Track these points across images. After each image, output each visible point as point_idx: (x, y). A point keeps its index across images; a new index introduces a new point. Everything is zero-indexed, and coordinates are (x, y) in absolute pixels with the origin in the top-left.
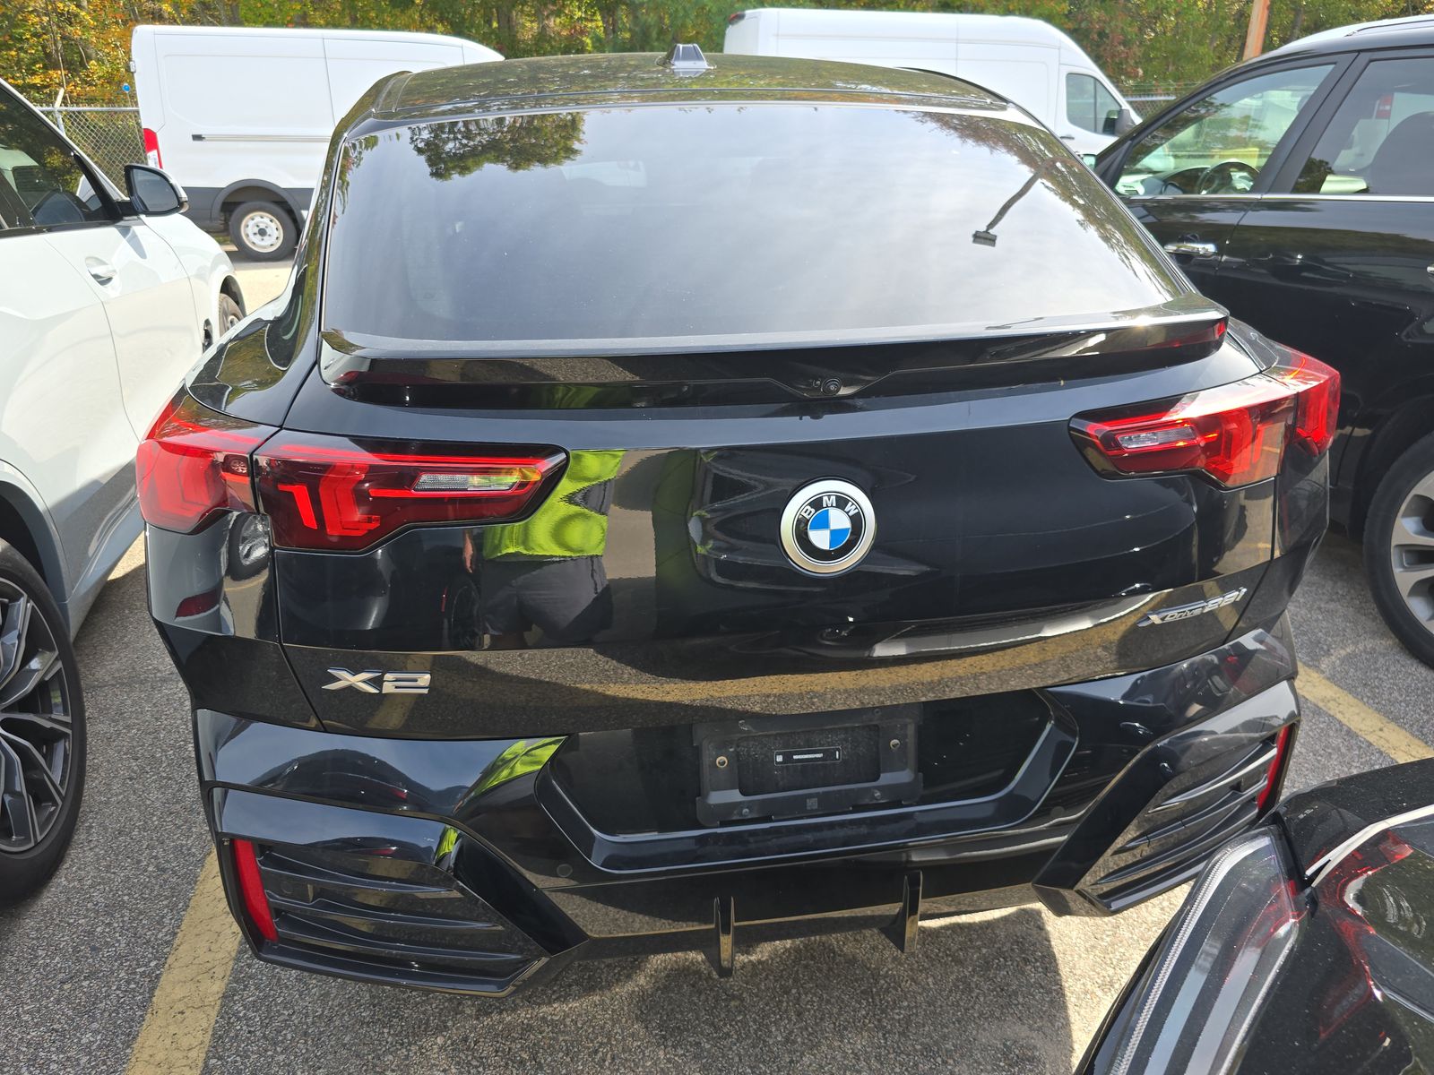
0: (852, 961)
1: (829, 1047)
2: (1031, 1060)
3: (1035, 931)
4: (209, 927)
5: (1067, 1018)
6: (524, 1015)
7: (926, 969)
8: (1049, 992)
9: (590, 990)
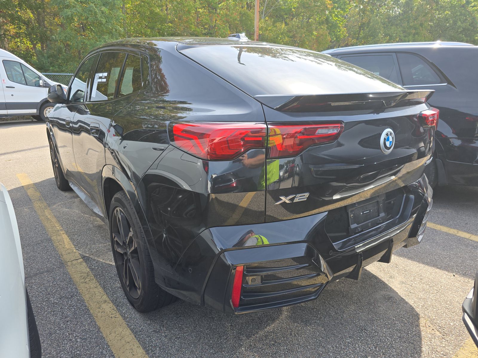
0: (333, 291)
1: (347, 311)
2: (391, 297)
3: (366, 271)
4: (125, 349)
5: (389, 287)
6: (261, 333)
7: (351, 287)
8: (381, 283)
9: (273, 320)
